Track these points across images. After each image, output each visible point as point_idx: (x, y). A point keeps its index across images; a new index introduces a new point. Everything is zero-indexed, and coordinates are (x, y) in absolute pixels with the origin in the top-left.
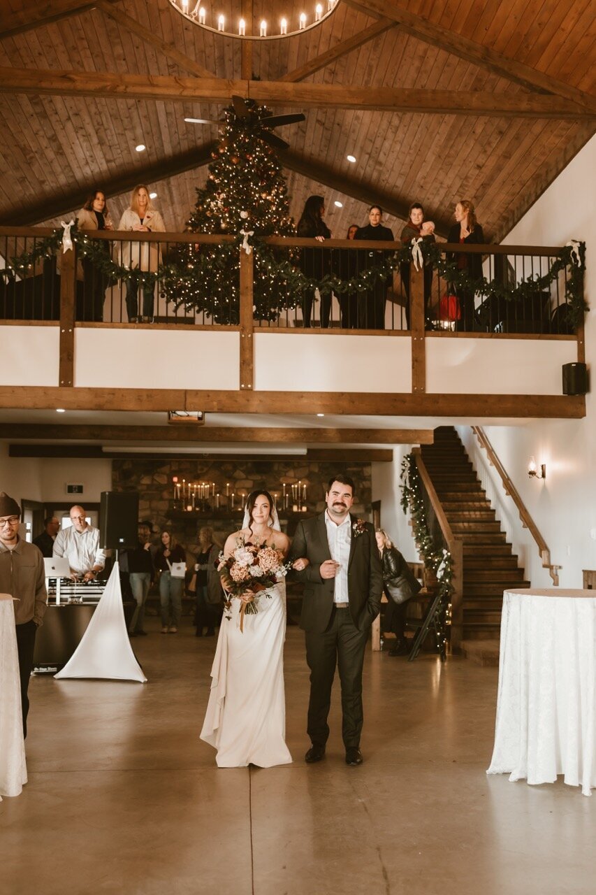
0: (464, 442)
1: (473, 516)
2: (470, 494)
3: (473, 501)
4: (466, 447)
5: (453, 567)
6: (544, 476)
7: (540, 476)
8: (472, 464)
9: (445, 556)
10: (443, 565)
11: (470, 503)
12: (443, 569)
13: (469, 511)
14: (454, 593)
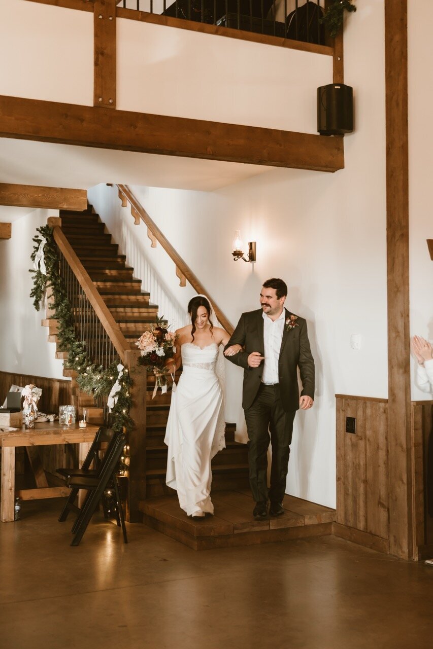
0: (104, 218)
1: (130, 314)
2: (121, 284)
3: (127, 294)
4: (107, 225)
5: (134, 390)
6: (252, 258)
7: (247, 257)
8: (117, 246)
9: (121, 374)
10: (116, 387)
11: (124, 297)
12: (117, 393)
13: (124, 307)
14: (134, 429)
